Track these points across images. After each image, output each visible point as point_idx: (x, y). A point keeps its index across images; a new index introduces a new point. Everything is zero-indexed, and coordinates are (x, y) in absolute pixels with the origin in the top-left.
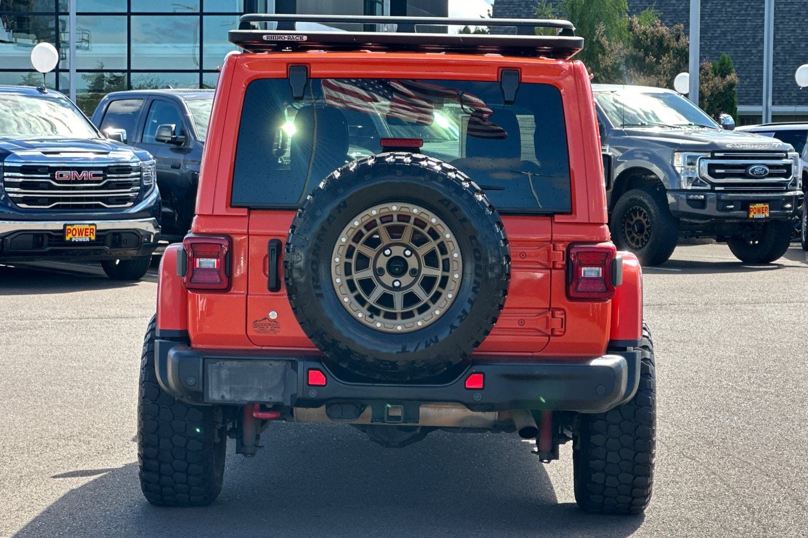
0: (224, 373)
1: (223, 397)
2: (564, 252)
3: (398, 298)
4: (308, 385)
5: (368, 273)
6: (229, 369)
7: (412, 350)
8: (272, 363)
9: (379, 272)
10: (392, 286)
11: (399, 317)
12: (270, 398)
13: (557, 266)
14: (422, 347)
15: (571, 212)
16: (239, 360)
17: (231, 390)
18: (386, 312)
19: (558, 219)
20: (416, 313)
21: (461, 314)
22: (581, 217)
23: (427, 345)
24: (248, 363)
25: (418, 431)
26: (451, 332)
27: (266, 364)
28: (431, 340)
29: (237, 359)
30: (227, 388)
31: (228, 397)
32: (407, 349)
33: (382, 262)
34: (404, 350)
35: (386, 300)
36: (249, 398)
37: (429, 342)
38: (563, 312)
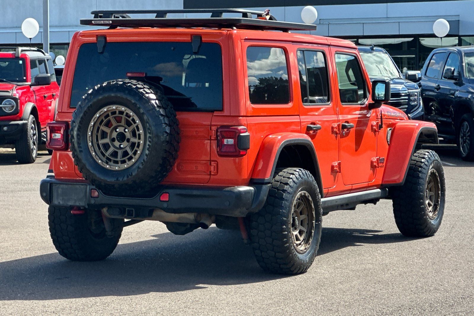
0: (60, 191)
1: (59, 203)
2: (215, 131)
3: (120, 153)
4: (91, 197)
5: (107, 140)
6: (62, 189)
7: (121, 180)
8: (81, 186)
9: (113, 140)
10: (118, 147)
11: (120, 163)
12: (80, 204)
13: (212, 138)
14: (125, 178)
15: (222, 110)
16: (66, 184)
17: (63, 199)
18: (114, 160)
19: (216, 113)
20: (127, 161)
21: (143, 161)
22: (226, 113)
23: (128, 177)
24: (70, 186)
25: (189, 226)
26: (138, 170)
27: (78, 186)
28: (129, 175)
29: (65, 184)
30: (61, 198)
31: (61, 203)
32: (119, 179)
33: (114, 135)
34: (117, 179)
35: (115, 154)
36: (70, 203)
37: (128, 175)
38: (216, 163)
